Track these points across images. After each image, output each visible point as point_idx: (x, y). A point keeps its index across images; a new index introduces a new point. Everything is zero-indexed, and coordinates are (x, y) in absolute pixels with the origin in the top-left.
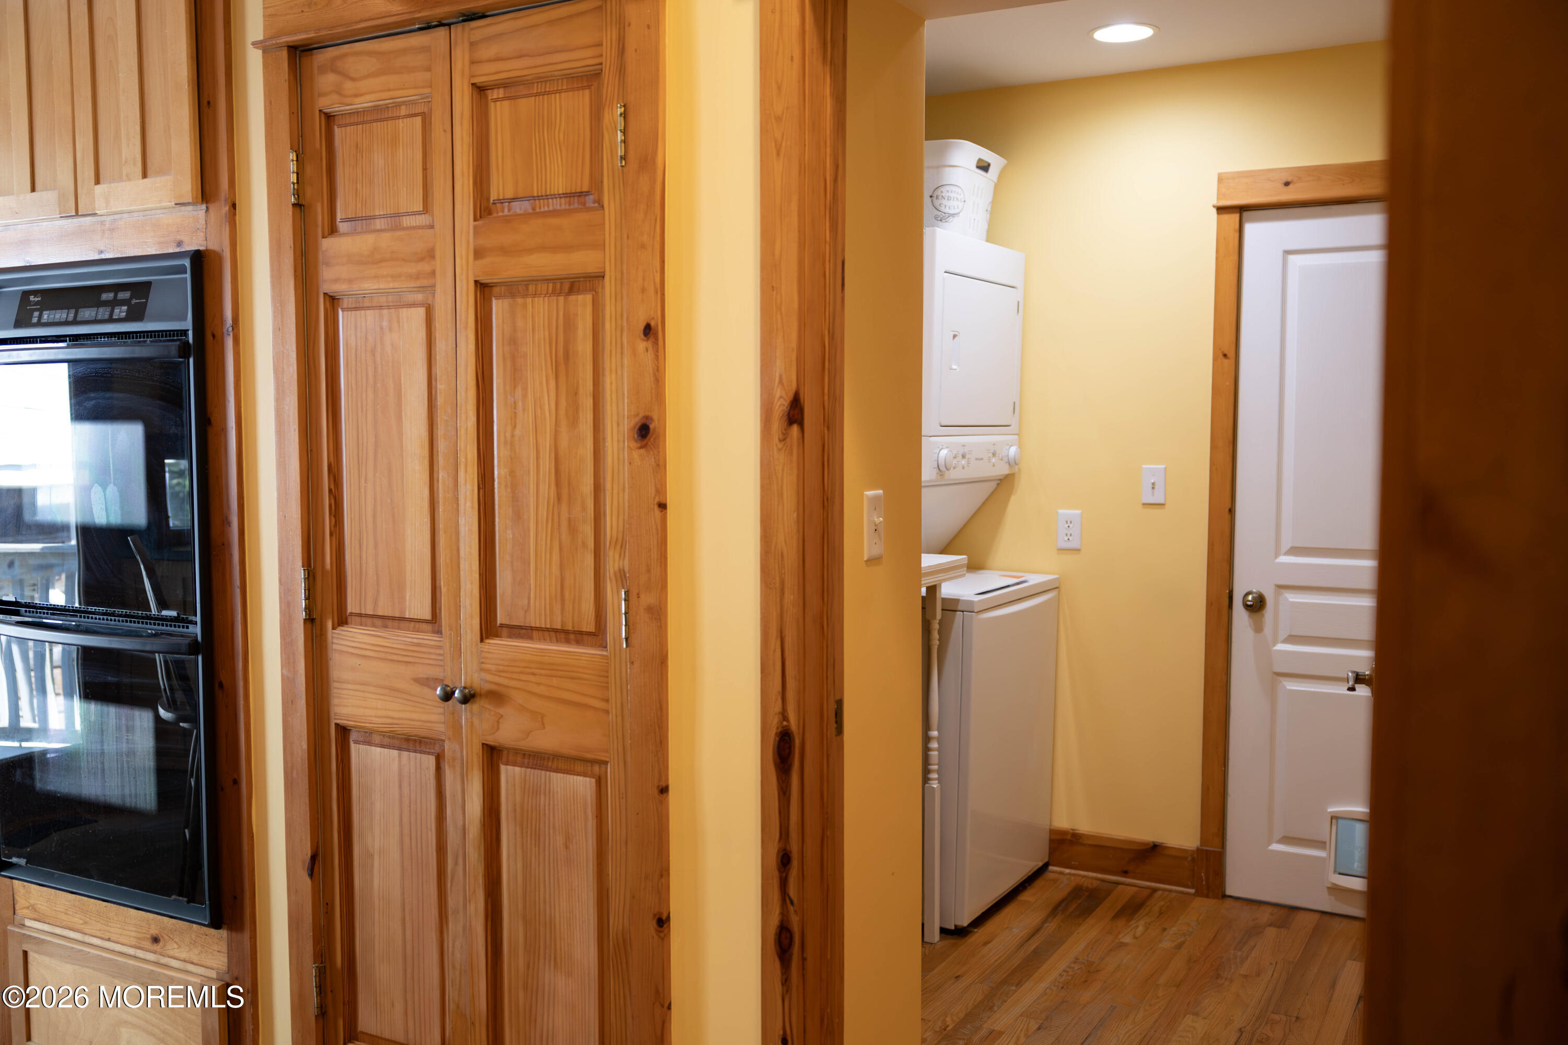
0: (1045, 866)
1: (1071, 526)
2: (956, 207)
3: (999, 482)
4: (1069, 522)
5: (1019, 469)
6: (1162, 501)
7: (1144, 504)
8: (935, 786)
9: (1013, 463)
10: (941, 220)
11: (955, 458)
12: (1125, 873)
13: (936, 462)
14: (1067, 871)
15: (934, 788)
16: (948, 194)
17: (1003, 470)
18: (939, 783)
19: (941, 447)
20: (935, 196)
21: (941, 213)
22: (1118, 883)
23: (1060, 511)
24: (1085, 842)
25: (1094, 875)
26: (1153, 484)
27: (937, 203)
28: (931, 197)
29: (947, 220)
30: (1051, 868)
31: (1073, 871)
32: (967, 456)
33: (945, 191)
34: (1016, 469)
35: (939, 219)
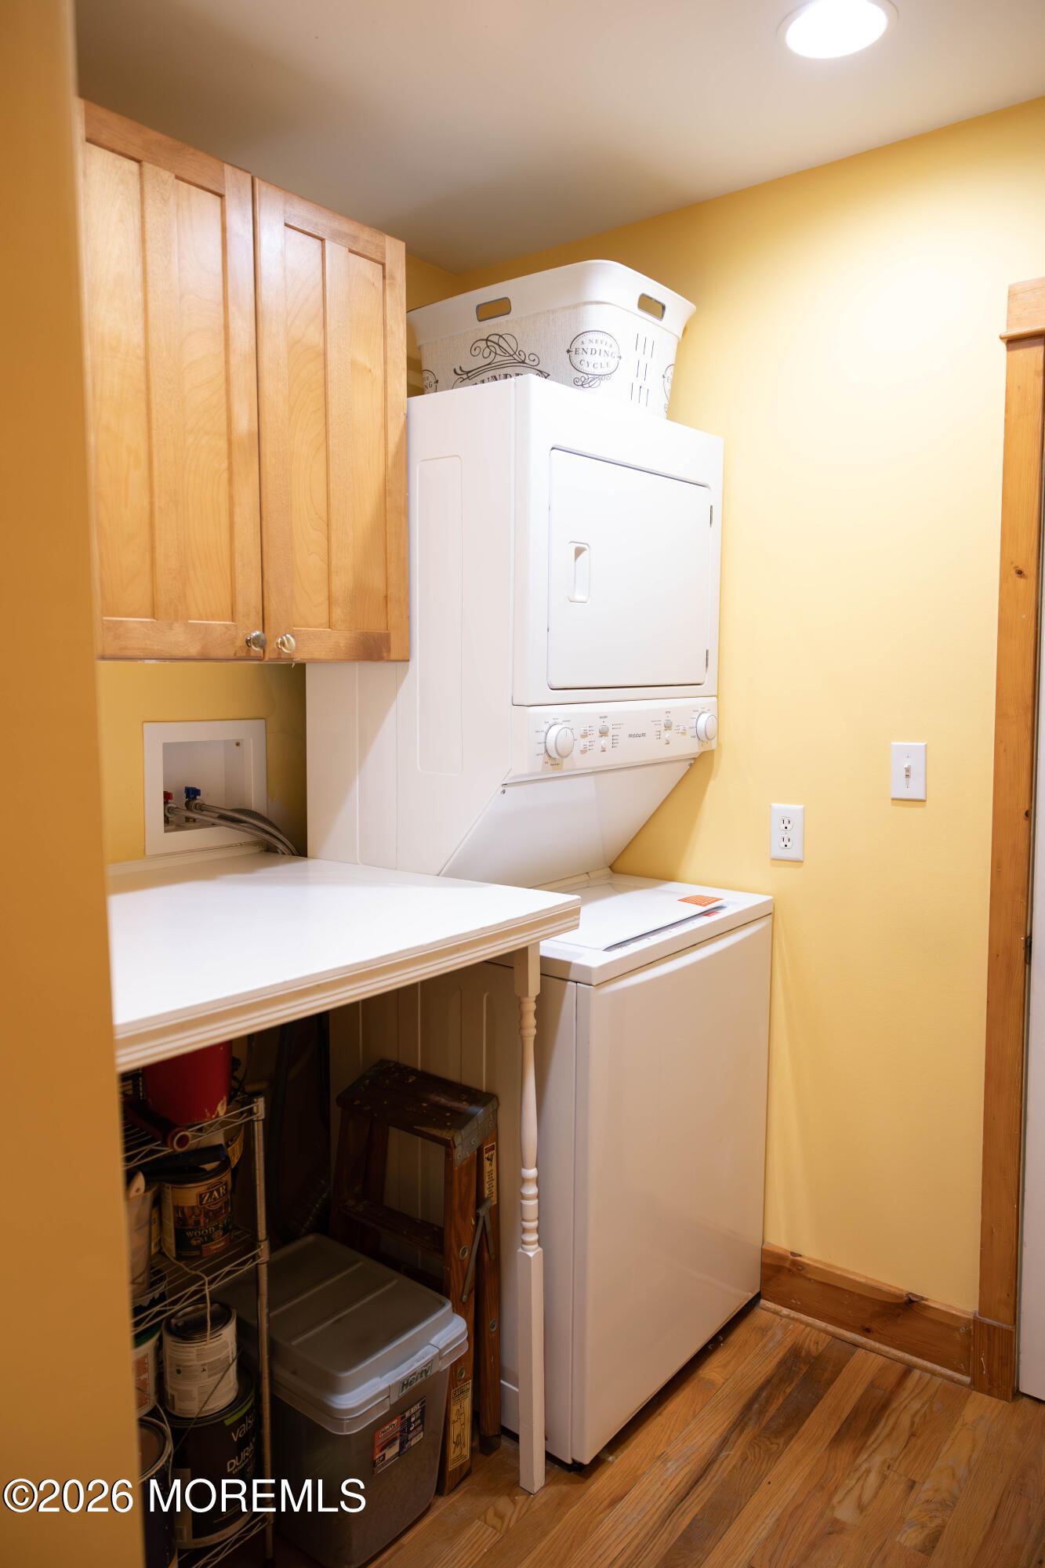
0: (758, 1297)
1: (789, 826)
2: (604, 365)
3: (692, 762)
4: (786, 821)
5: (719, 744)
6: (922, 797)
7: (893, 799)
8: (531, 1254)
9: (702, 738)
10: (582, 385)
11: (584, 736)
12: (866, 1331)
13: (543, 745)
14: (785, 1311)
15: (528, 1256)
16: (593, 346)
17: (692, 748)
18: (540, 1245)
19: (551, 722)
20: (574, 350)
21: (582, 374)
22: (856, 1345)
23: (775, 805)
24: (809, 1276)
25: (823, 1325)
26: (908, 770)
27: (576, 359)
28: (568, 351)
29: (591, 384)
30: (763, 1302)
31: (793, 1314)
32: (611, 733)
33: (587, 342)
34: (713, 745)
35: (580, 383)
